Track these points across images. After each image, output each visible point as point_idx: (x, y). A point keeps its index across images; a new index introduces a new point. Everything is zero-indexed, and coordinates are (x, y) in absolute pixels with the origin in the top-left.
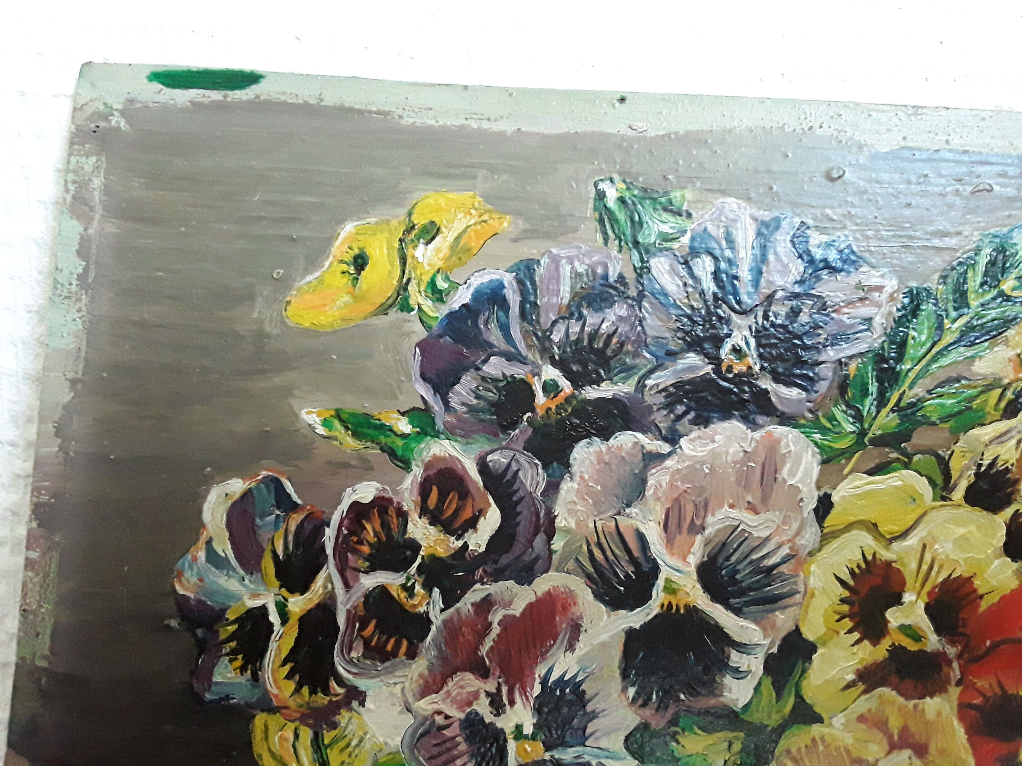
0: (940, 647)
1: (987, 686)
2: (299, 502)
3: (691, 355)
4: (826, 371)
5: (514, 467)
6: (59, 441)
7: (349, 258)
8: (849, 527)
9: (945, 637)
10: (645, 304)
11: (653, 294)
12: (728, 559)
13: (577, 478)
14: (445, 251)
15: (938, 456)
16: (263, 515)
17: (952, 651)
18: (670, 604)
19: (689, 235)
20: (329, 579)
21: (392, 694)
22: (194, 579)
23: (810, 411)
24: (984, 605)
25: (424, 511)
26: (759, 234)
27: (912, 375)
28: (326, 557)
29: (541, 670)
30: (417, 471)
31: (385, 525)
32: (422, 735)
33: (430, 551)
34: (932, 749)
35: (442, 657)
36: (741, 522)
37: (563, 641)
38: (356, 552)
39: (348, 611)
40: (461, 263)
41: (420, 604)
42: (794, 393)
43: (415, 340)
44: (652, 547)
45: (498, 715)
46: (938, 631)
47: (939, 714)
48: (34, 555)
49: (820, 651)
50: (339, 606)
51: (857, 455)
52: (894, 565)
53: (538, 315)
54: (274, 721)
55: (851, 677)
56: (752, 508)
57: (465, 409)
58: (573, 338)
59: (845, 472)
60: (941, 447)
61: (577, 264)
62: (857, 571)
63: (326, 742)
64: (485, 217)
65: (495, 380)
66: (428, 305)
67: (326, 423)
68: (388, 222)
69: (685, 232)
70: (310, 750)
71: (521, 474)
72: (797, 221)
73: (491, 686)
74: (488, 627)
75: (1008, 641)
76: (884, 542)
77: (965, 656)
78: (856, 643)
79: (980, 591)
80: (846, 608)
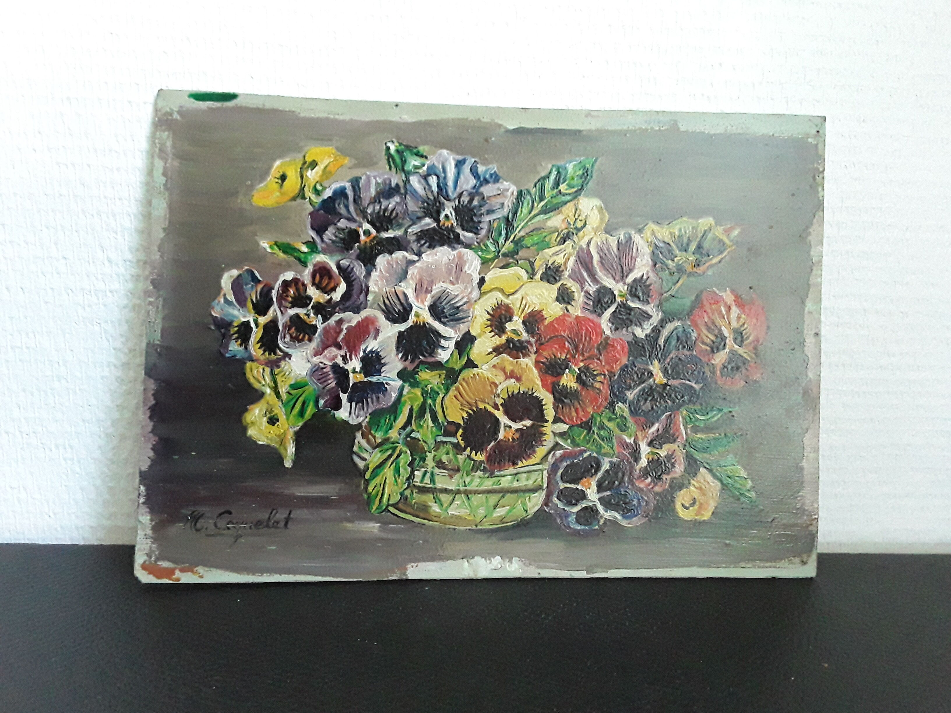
0: (528, 338)
1: (548, 354)
2: (261, 279)
3: (427, 218)
4: (484, 226)
5: (352, 266)
6: (159, 253)
7: (278, 175)
8: (491, 291)
9: (530, 334)
10: (408, 196)
11: (411, 192)
12: (441, 303)
13: (379, 270)
14: (320, 173)
15: (529, 261)
16: (246, 285)
17: (533, 340)
18: (417, 322)
19: (426, 167)
20: (275, 310)
21: (303, 356)
22: (219, 310)
23: (477, 242)
24: (546, 322)
25: (314, 284)
26: (456, 166)
27: (520, 227)
28: (273, 301)
29: (363, 347)
30: (310, 268)
31: (297, 289)
32: (315, 371)
33: (317, 300)
34: (524, 379)
35: (322, 341)
36: (447, 288)
37: (372, 337)
38: (286, 300)
39: (283, 324)
40: (327, 178)
41: (312, 321)
42: (470, 235)
43: (308, 212)
44: (410, 299)
45: (345, 364)
46: (528, 331)
47: (527, 365)
48: (152, 300)
49: (478, 340)
50: (279, 321)
51: (496, 260)
52: (509, 305)
53: (361, 201)
54: (254, 365)
55: (491, 350)
56: (452, 283)
57: (330, 242)
58: (376, 211)
59: (491, 268)
60: (531, 257)
61: (378, 179)
62: (494, 308)
63: (276, 373)
64: (338, 158)
65: (343, 230)
66: (313, 197)
67: (271, 247)
68: (295, 160)
69: (424, 165)
70: (269, 376)
71: (354, 269)
72: (473, 160)
73: (343, 353)
74: (341, 330)
75: (557, 336)
76: (506, 296)
77: (538, 342)
78: (493, 336)
79: (545, 316)
80: (489, 323)
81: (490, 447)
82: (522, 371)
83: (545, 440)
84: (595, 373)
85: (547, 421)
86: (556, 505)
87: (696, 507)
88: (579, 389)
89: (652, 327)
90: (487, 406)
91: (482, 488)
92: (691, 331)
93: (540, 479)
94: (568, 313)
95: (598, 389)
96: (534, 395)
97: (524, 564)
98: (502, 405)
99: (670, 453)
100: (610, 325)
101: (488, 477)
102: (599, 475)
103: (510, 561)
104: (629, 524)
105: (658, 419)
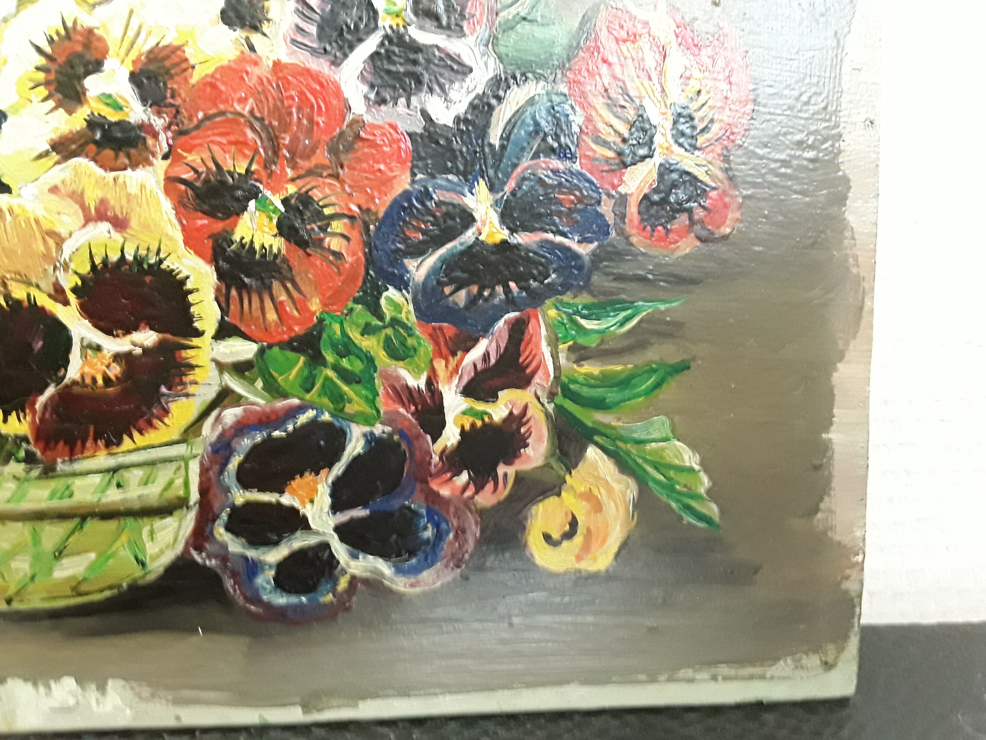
0: (145, 118)
1: (199, 161)
9: (151, 106)
17: (158, 122)
24: (196, 77)
34: (134, 223)
46: (143, 101)
47: (142, 187)
49: (10, 120)
52: (96, 31)
55: (47, 147)
62: (56, 38)
75: (222, 113)
76: (86, 8)
77: (174, 128)
78: (51, 111)
79: (192, 61)
80: (41, 76)
81: (42, 399)
82: (128, 200)
83: (196, 383)
84: (327, 211)
85: (199, 334)
86: (224, 547)
87: (578, 539)
88: (284, 252)
89: (472, 96)
90: (34, 292)
91: (26, 506)
92: (570, 111)
93: (179, 481)
94: (253, 55)
95: (334, 253)
96: (163, 266)
97: (139, 696)
98: (75, 290)
99: (516, 412)
100: (365, 88)
101: (39, 478)
102: (338, 469)
103: (102, 688)
104: (412, 586)
105: (485, 331)
